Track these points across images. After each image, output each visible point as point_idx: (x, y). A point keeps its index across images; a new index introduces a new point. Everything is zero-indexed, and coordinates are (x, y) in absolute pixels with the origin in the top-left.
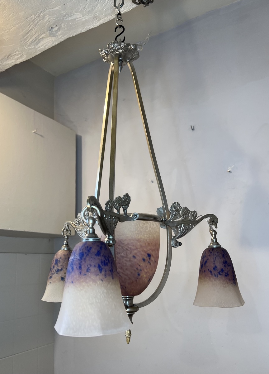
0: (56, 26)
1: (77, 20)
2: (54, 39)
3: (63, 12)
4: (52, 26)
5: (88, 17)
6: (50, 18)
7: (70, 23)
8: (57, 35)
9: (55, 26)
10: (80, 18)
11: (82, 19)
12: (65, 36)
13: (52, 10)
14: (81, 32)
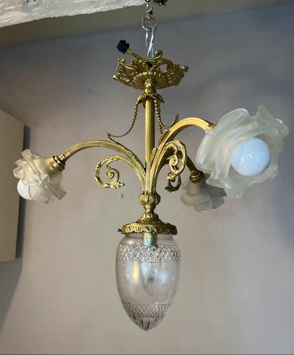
0: (35, 1)
2: (25, 14)
14: (67, 15)
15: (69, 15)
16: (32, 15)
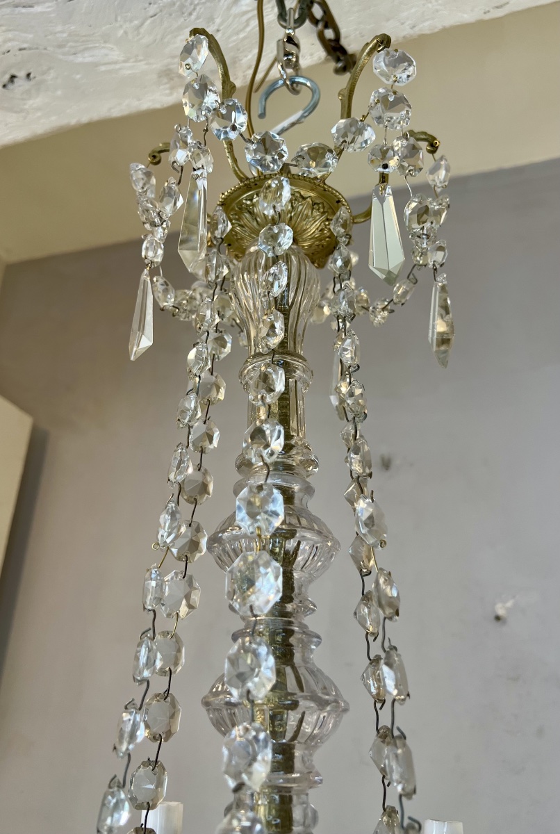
0: (28, 75)
1: (103, 68)
2: (12, 118)
3: (59, 28)
4: (14, 72)
5: (142, 66)
6: (10, 40)
7: (78, 76)
8: (26, 107)
9: (22, 74)
10: (116, 63)
11: (120, 69)
12: (54, 118)
13: (24, 10)
16: (28, 120)
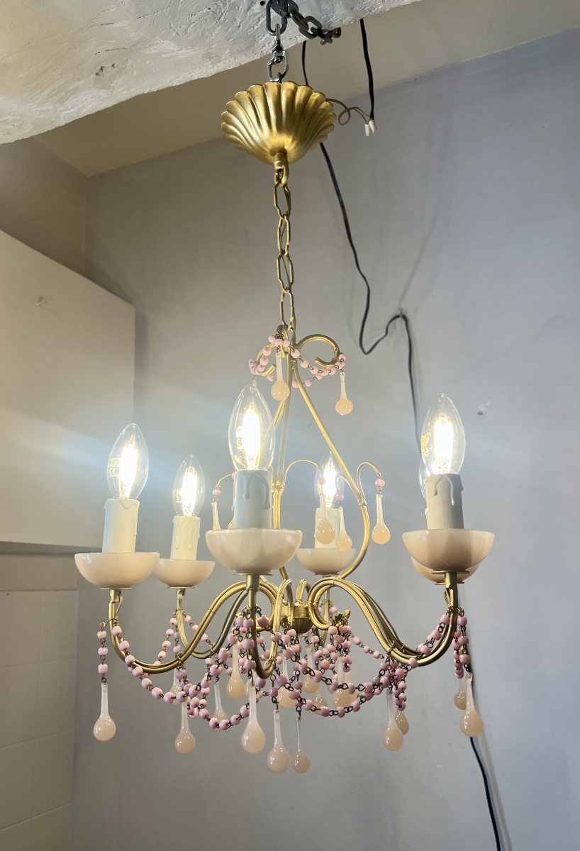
0: (113, 65)
1: (164, 56)
4: (104, 65)
5: (191, 52)
6: (100, 46)
7: (147, 62)
9: (110, 65)
10: (173, 52)
11: (176, 56)
13: (107, 27)
14: (171, 85)
15: (174, 85)
16: (114, 93)
